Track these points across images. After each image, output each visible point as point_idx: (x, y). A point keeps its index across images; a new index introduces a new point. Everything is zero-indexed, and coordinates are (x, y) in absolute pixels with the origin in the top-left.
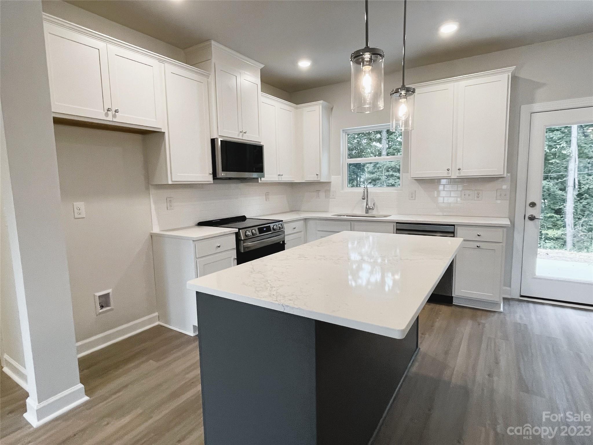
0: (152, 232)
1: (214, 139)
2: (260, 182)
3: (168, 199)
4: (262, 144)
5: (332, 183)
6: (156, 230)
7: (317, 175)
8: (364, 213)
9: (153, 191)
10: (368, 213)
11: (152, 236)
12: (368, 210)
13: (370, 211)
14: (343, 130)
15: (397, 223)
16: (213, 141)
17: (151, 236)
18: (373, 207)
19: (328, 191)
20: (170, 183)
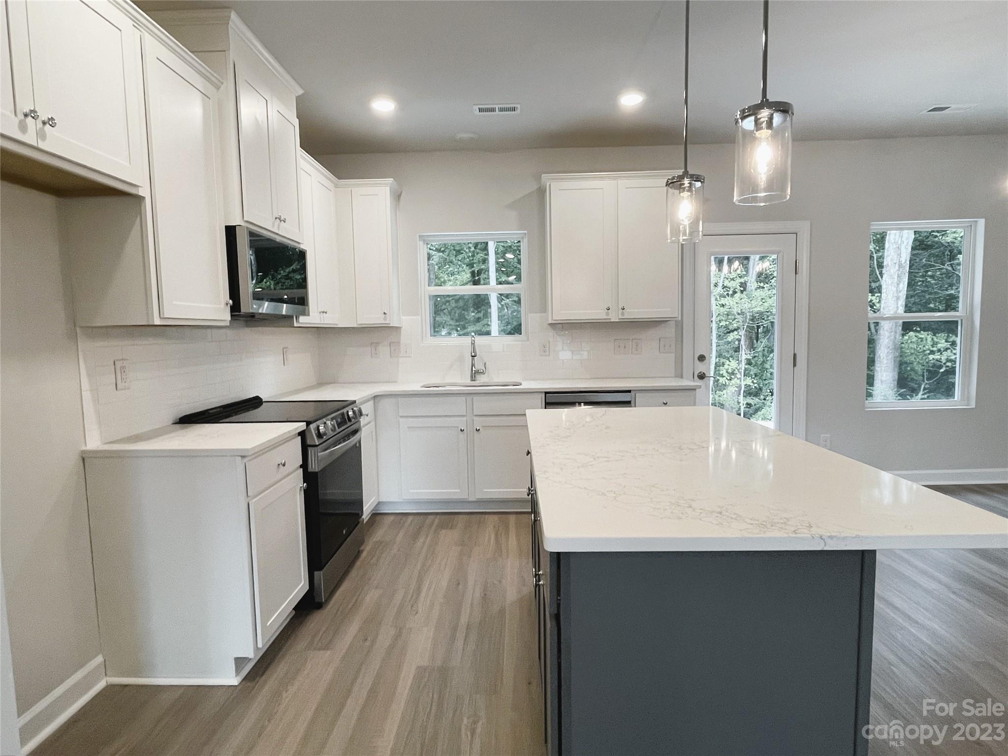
0: (84, 448)
1: (235, 227)
2: (296, 325)
3: (119, 364)
4: (302, 247)
5: (402, 329)
6: (94, 443)
7: (385, 313)
8: (468, 381)
9: (84, 344)
10: (475, 380)
11: (85, 458)
12: (474, 375)
13: (478, 376)
14: (419, 236)
15: (546, 393)
16: (231, 231)
17: (83, 459)
18: (484, 369)
19: (395, 345)
20: (157, 322)
